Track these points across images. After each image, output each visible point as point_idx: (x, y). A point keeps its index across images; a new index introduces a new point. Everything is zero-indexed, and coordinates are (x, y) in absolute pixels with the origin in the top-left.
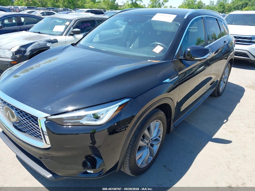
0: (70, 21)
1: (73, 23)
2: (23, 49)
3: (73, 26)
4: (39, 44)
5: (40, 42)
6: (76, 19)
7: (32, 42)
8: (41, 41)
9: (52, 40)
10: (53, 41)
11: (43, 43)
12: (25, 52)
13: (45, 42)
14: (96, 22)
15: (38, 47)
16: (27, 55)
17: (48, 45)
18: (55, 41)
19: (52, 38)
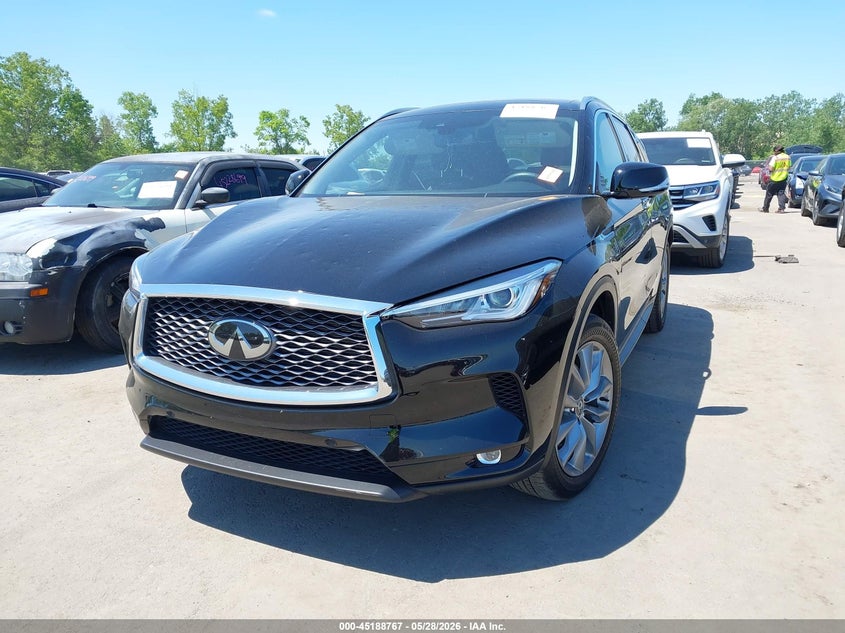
0: (190, 167)
1: (200, 173)
2: (67, 249)
3: (199, 180)
4: (113, 233)
5: (115, 228)
6: (207, 162)
7: (90, 227)
8: (116, 223)
9: (148, 221)
10: (152, 223)
11: (124, 228)
12: (73, 257)
13: (130, 228)
14: (260, 170)
15: (111, 241)
16: (80, 268)
17: (140, 234)
18: (158, 225)
19: (148, 216)
